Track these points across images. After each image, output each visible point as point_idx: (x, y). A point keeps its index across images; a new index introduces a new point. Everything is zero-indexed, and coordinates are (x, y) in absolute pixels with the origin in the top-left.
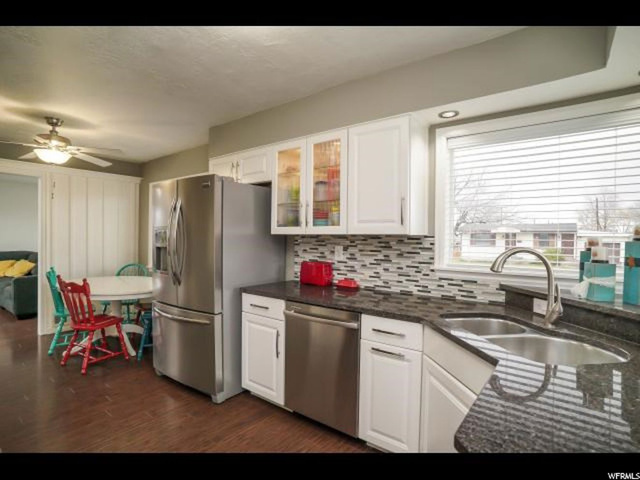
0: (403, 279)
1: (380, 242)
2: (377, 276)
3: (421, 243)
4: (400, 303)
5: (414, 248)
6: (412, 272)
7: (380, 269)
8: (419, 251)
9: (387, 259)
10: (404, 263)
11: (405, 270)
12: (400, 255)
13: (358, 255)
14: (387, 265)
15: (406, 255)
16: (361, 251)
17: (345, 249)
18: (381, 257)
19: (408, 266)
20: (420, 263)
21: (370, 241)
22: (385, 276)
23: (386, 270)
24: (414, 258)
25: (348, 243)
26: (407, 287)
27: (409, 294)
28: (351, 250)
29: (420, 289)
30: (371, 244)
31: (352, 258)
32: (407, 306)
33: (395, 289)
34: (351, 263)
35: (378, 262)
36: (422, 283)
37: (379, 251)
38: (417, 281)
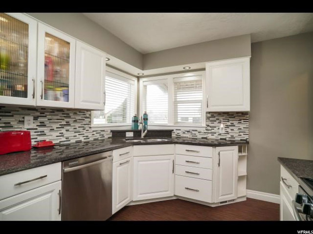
0: (77, 134)
1: (63, 114)
2: (62, 135)
3: (85, 115)
4: (76, 148)
5: (82, 117)
6: (81, 130)
7: (63, 131)
8: (84, 118)
9: (68, 124)
10: (77, 125)
11: (78, 129)
12: (75, 121)
13: (47, 123)
14: (68, 128)
15: (78, 121)
16: (48, 119)
17: (36, 118)
18: (64, 123)
19: (79, 127)
20: (85, 125)
21: (56, 113)
22: (67, 134)
23: (67, 130)
24: (82, 122)
25: (38, 114)
26: (79, 138)
27: (80, 142)
28: (40, 119)
29: (85, 138)
30: (57, 115)
31: (43, 125)
32: (79, 149)
33: (73, 141)
34: (40, 129)
35: (62, 126)
36: (86, 135)
37: (63, 119)
38: (84, 134)
